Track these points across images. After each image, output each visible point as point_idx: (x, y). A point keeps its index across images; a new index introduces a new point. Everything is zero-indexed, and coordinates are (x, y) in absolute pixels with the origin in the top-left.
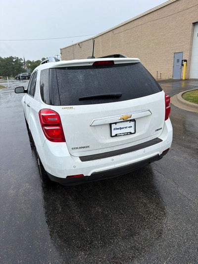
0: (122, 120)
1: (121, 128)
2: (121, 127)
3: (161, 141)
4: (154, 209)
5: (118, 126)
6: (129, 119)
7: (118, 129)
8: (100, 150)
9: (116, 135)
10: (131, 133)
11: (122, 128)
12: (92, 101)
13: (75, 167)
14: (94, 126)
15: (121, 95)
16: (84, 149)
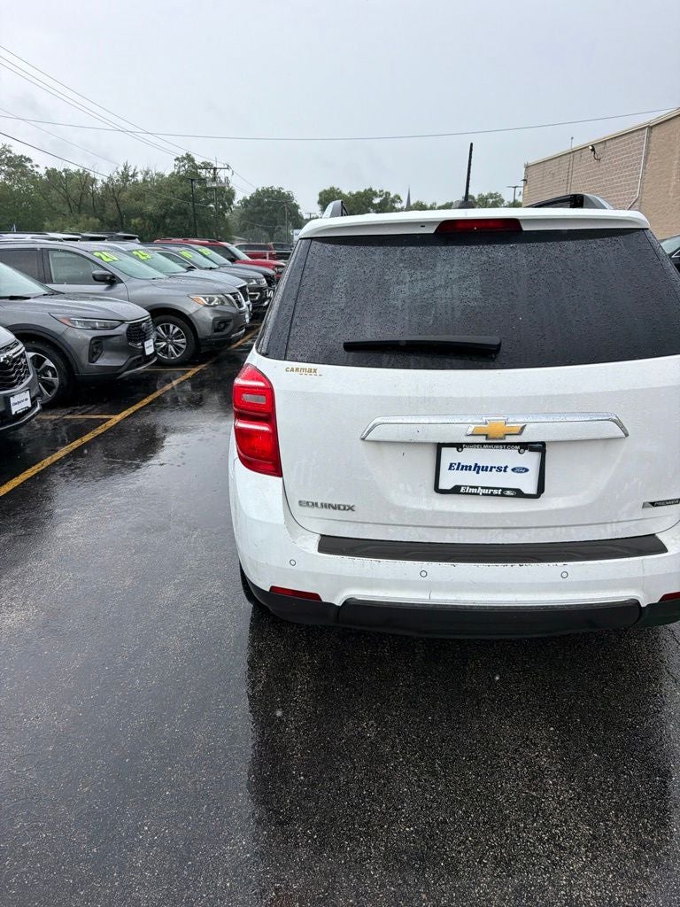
0: (482, 440)
1: (477, 468)
2: (480, 464)
3: (662, 549)
4: (561, 803)
5: (468, 457)
6: (509, 439)
7: (467, 468)
8: (391, 530)
9: (456, 490)
10: (518, 494)
11: (485, 469)
12: (385, 357)
13: (293, 562)
14: (377, 442)
15: (499, 346)
16: (337, 514)
